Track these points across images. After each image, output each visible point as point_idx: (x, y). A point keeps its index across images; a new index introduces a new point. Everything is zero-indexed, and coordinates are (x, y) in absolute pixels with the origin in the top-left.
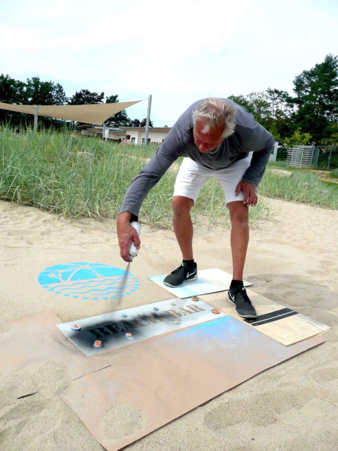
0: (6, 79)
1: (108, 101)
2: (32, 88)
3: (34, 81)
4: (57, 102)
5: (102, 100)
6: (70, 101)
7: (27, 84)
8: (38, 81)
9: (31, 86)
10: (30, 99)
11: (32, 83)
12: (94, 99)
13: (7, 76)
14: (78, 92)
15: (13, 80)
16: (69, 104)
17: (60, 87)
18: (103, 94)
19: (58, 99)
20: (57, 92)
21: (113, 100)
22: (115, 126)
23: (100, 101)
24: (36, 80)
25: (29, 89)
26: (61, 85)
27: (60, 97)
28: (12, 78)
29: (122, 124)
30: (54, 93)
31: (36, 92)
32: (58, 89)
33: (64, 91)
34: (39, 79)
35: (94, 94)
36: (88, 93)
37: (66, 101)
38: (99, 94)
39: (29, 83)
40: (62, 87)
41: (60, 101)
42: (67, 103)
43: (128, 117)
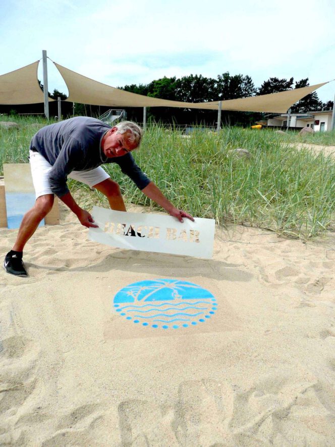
0: (199, 78)
1: (298, 86)
2: (223, 84)
3: (224, 77)
4: (246, 94)
5: (291, 86)
6: (258, 91)
7: (218, 80)
8: (228, 77)
9: (221, 82)
10: (220, 95)
11: (223, 78)
12: (283, 86)
13: (201, 76)
14: (267, 81)
15: (206, 78)
16: (258, 94)
17: (248, 78)
18: (292, 80)
19: (246, 90)
20: (246, 84)
21: (303, 84)
22: (305, 112)
23: (289, 87)
24: (226, 76)
25: (219, 86)
26: (249, 77)
27: (249, 88)
28: (205, 77)
29: (313, 108)
30: (243, 86)
31: (226, 87)
32: (246, 82)
33: (252, 83)
34: (228, 74)
35: (283, 81)
36: (276, 80)
37: (255, 92)
38: (288, 80)
39: (220, 80)
40: (250, 79)
41: (248, 92)
42: (255, 94)
43: (319, 101)
